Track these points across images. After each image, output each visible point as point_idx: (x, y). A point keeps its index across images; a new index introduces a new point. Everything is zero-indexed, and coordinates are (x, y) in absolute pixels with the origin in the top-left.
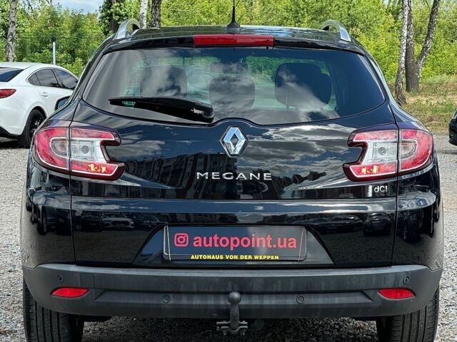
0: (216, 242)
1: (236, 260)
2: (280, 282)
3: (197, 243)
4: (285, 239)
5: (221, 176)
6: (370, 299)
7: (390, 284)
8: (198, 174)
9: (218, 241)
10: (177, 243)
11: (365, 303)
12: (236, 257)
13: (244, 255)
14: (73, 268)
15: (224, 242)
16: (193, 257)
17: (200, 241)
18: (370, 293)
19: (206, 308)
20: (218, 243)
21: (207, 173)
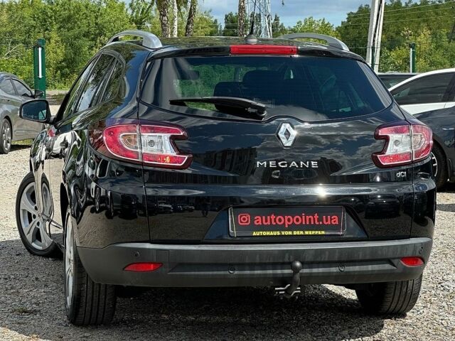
0: (273, 220)
1: (290, 235)
2: (327, 253)
3: (258, 222)
4: (329, 217)
5: (277, 164)
6: (394, 265)
7: (409, 253)
8: (258, 163)
9: (275, 219)
10: (241, 222)
11: (391, 270)
12: (290, 233)
13: (297, 231)
14: (148, 246)
15: (280, 220)
16: (254, 234)
17: (260, 220)
18: (395, 262)
19: (265, 277)
20: (275, 221)
21: (265, 163)
